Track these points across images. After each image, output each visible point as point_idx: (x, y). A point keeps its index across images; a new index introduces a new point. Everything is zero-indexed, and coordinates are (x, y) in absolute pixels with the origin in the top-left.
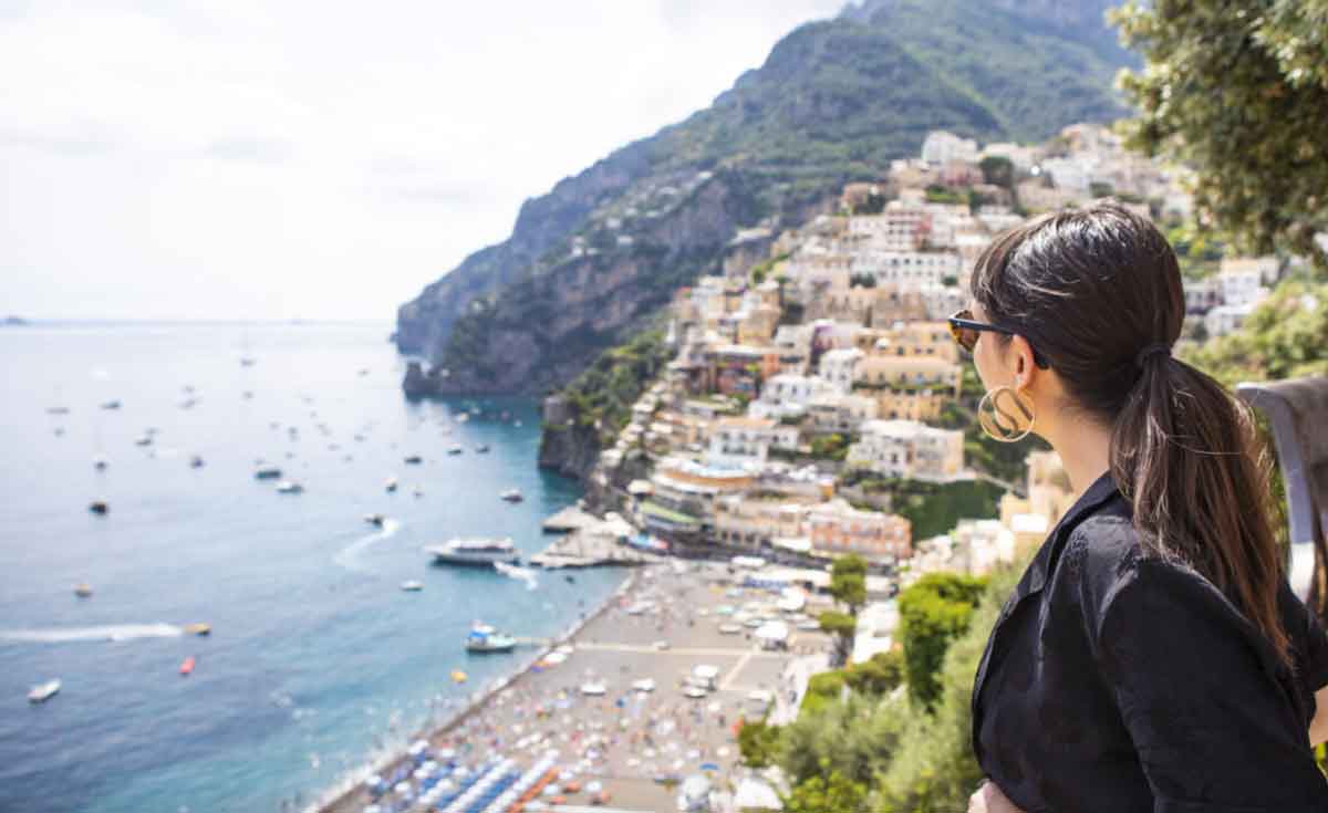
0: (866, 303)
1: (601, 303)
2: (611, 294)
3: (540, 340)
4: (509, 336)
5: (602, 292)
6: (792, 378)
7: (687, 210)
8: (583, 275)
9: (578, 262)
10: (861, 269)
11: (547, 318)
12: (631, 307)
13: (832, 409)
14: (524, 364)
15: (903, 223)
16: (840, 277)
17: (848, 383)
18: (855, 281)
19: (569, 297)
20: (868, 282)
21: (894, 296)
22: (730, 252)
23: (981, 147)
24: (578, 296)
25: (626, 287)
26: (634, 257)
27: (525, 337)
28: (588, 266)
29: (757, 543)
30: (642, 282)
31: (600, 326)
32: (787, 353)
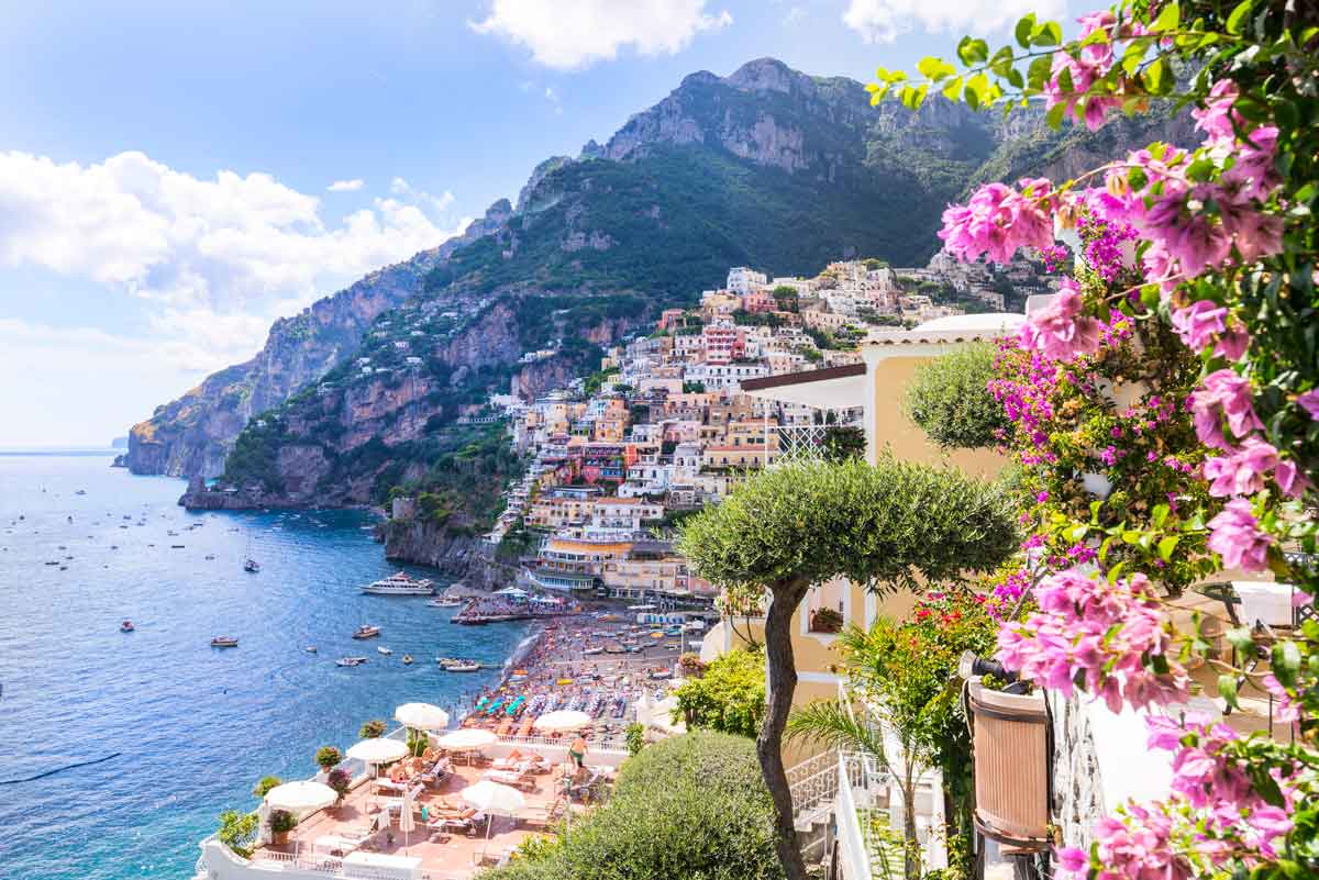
0: (701, 404)
1: (391, 419)
2: (400, 410)
3: (328, 453)
4: (299, 451)
5: (392, 408)
6: (649, 466)
7: (473, 332)
8: (373, 392)
9: (368, 379)
10: (693, 377)
11: (337, 432)
12: (423, 422)
13: (689, 488)
14: (314, 478)
15: (719, 341)
16: (675, 386)
17: (698, 468)
18: (687, 389)
19: (357, 412)
20: (700, 389)
21: (723, 399)
22: (518, 370)
23: (770, 281)
24: (367, 413)
25: (416, 404)
26: (423, 375)
27: (316, 451)
28: (378, 384)
29: (642, 595)
30: (433, 400)
31: (390, 441)
32: (642, 445)
